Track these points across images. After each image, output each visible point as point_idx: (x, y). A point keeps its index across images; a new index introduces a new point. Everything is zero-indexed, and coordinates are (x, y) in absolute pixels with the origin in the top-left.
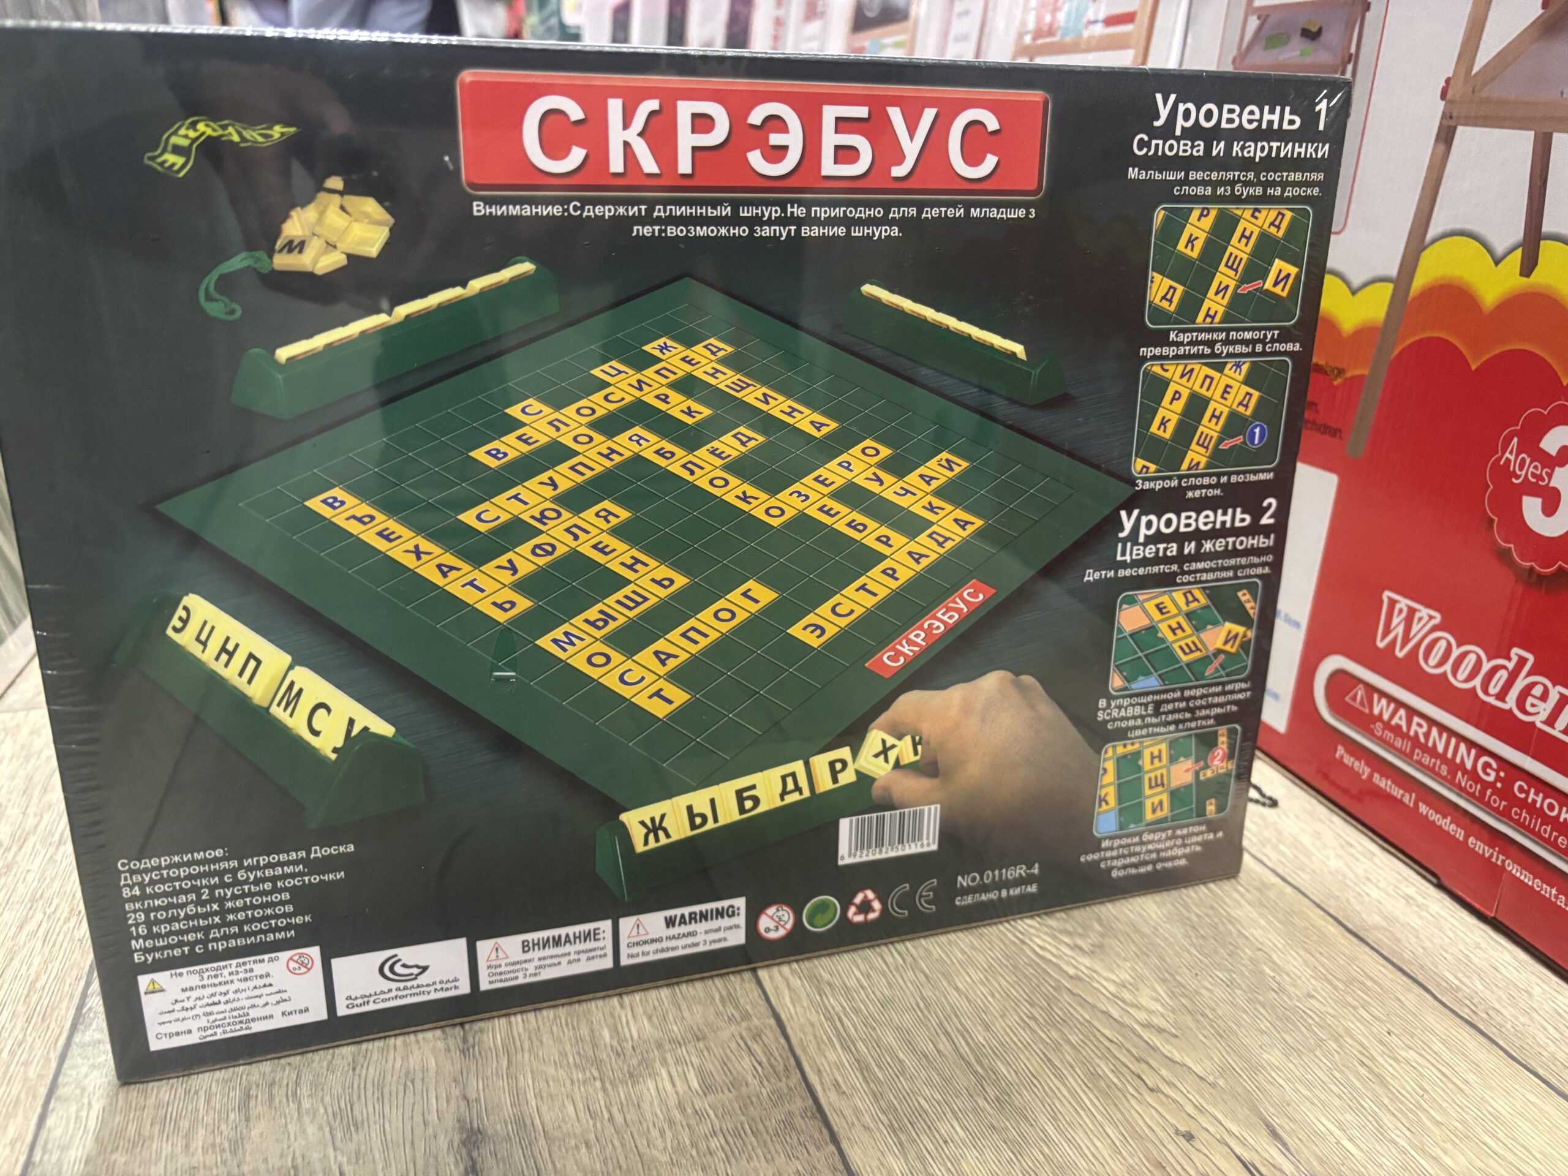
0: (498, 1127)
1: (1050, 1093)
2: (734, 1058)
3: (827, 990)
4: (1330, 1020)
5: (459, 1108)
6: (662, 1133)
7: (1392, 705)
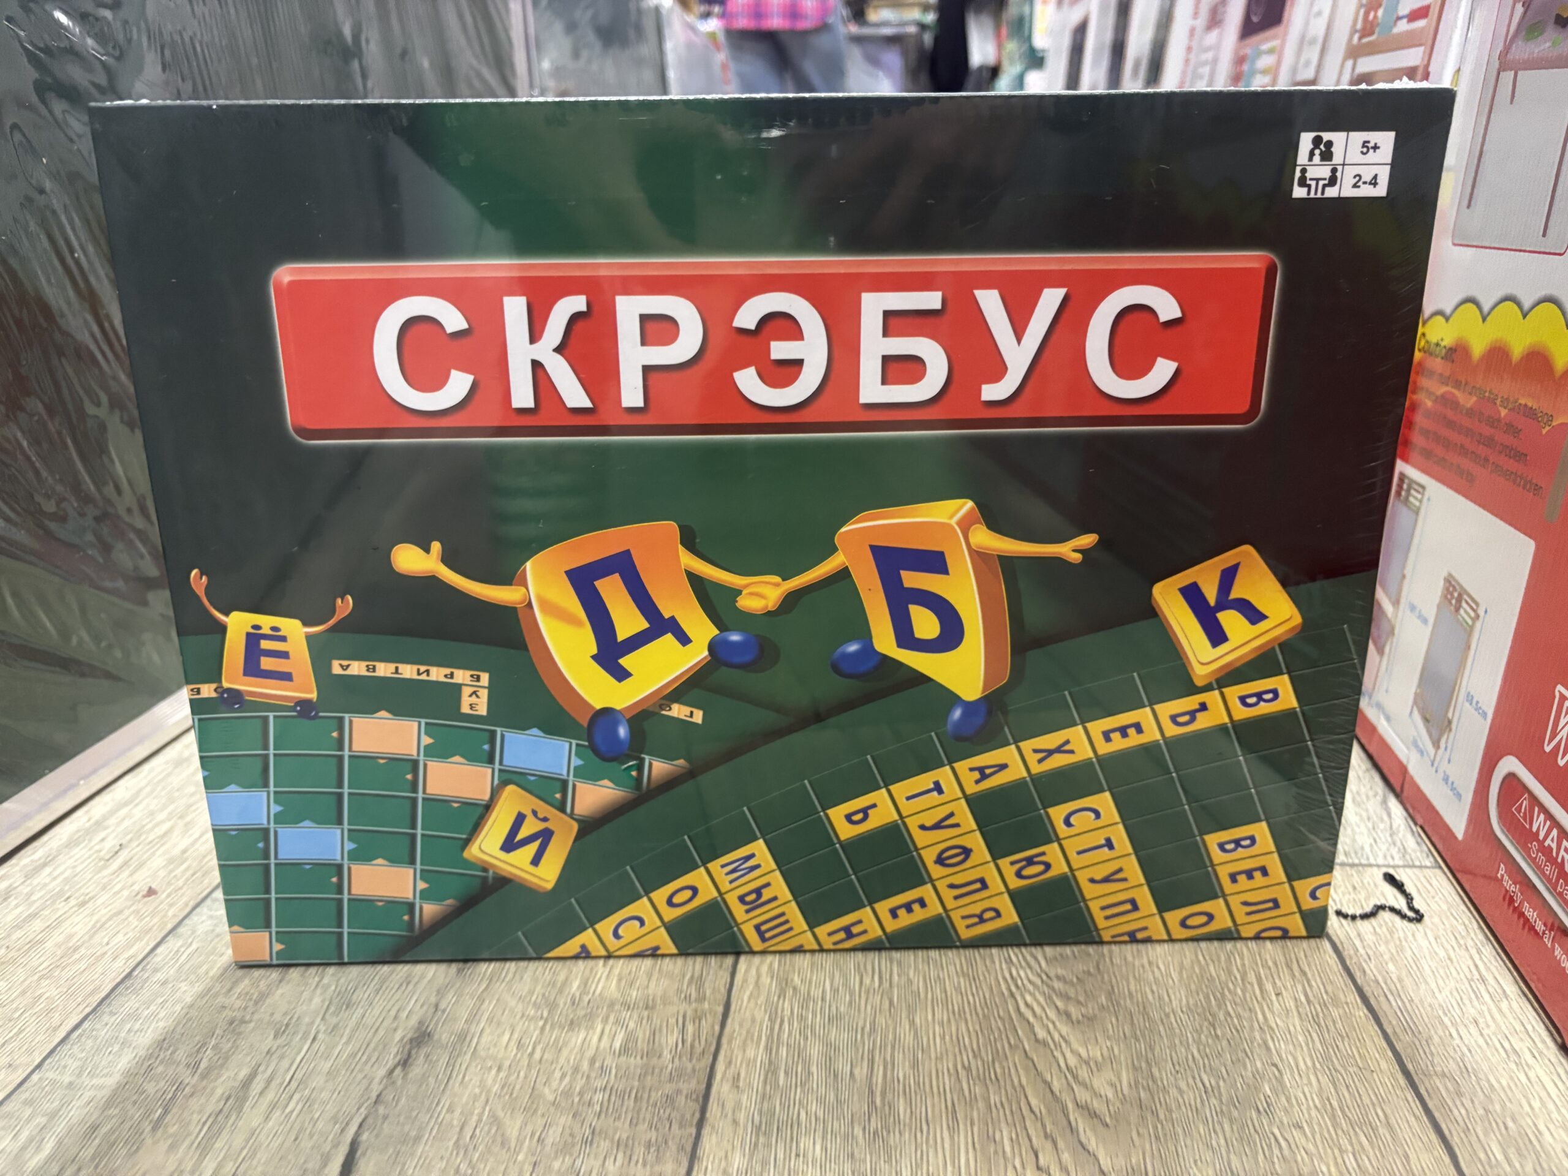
0: (444, 1036)
2: (665, 1031)
3: (789, 993)
4: (1301, 1156)
5: (426, 1012)
7: (1548, 823)
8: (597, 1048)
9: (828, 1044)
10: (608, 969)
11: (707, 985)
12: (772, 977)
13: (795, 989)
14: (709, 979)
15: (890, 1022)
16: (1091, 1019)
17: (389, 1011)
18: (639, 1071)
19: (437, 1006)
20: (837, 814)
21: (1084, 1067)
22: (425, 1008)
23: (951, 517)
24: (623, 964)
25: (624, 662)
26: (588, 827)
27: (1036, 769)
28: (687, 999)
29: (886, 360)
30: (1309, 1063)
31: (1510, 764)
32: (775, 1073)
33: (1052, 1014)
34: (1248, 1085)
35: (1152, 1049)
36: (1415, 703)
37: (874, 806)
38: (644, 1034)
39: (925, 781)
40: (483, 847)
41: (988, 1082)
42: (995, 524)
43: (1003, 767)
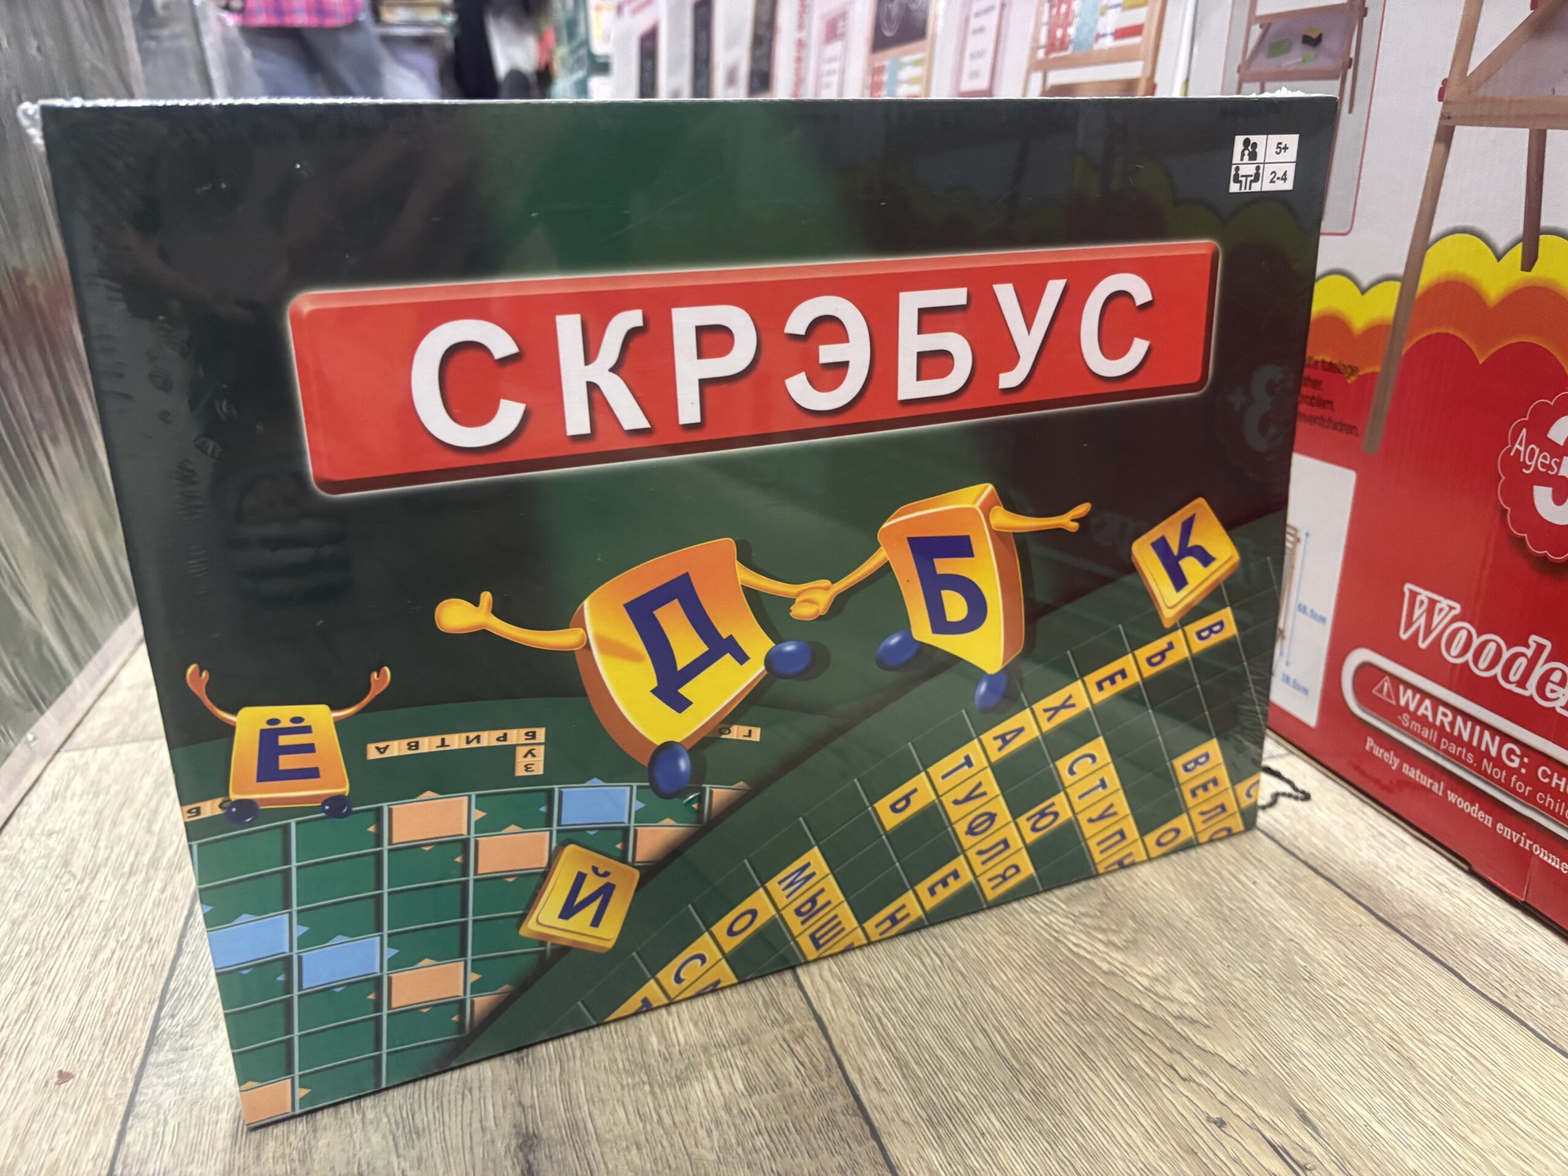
0: (553, 1131)
1: (1084, 1085)
2: (777, 1060)
3: (867, 991)
4: (1360, 1007)
5: (514, 1113)
6: (709, 1133)
7: (1418, 696)
8: (723, 1094)
9: (935, 1027)
10: (675, 1016)
11: (784, 1004)
12: (840, 981)
14: (781, 997)
17: (470, 1125)
18: (780, 1104)
19: (520, 1104)
20: (883, 806)
22: (509, 1108)
23: (975, 502)
25: (684, 691)
26: (650, 872)
27: (1047, 727)
28: (774, 1023)
29: (921, 355)
30: (1315, 933)
31: (1361, 655)
32: (907, 1066)
34: (1285, 962)
35: (1198, 955)
37: (915, 790)
38: (759, 1068)
39: (956, 758)
40: (541, 920)
41: (1093, 1020)
43: (1020, 730)
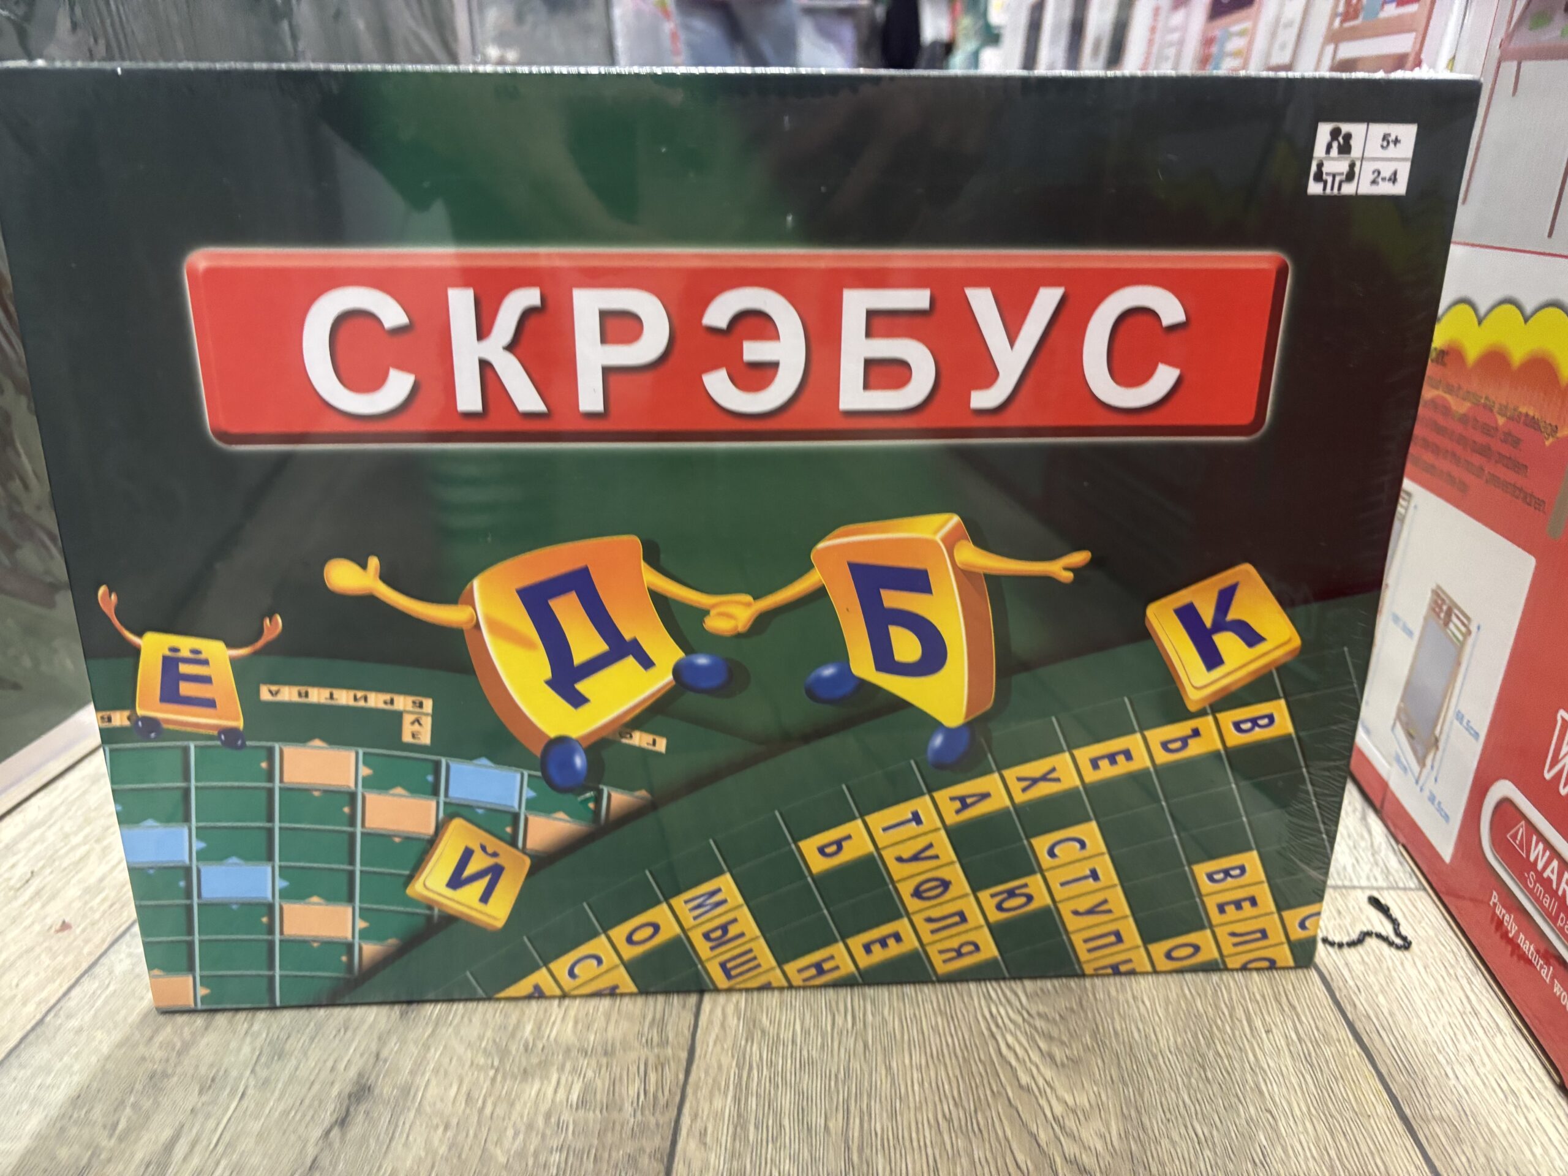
0: (386, 1089)
2: (625, 1081)
5: (367, 1062)
7: (1548, 853)
8: (553, 1101)
9: (800, 1093)
10: (563, 1009)
11: (669, 1027)
12: (739, 1019)
13: (763, 1032)
14: (671, 1021)
15: (865, 1067)
16: (1075, 1062)
17: (325, 1062)
18: (598, 1127)
19: (378, 1056)
20: (809, 847)
21: (1071, 1115)
22: (366, 1056)
23: (936, 532)
24: (579, 1004)
25: (582, 687)
26: (541, 862)
27: (1020, 798)
28: (649, 1043)
29: (869, 363)
30: (1304, 1109)
31: (1504, 788)
32: (745, 1129)
33: (1035, 1057)
34: (1243, 1135)
35: (1141, 1096)
36: (1398, 717)
37: (849, 837)
38: (604, 1084)
39: (903, 810)
40: (428, 884)
41: (971, 1135)
42: (981, 541)
43: (985, 796)
